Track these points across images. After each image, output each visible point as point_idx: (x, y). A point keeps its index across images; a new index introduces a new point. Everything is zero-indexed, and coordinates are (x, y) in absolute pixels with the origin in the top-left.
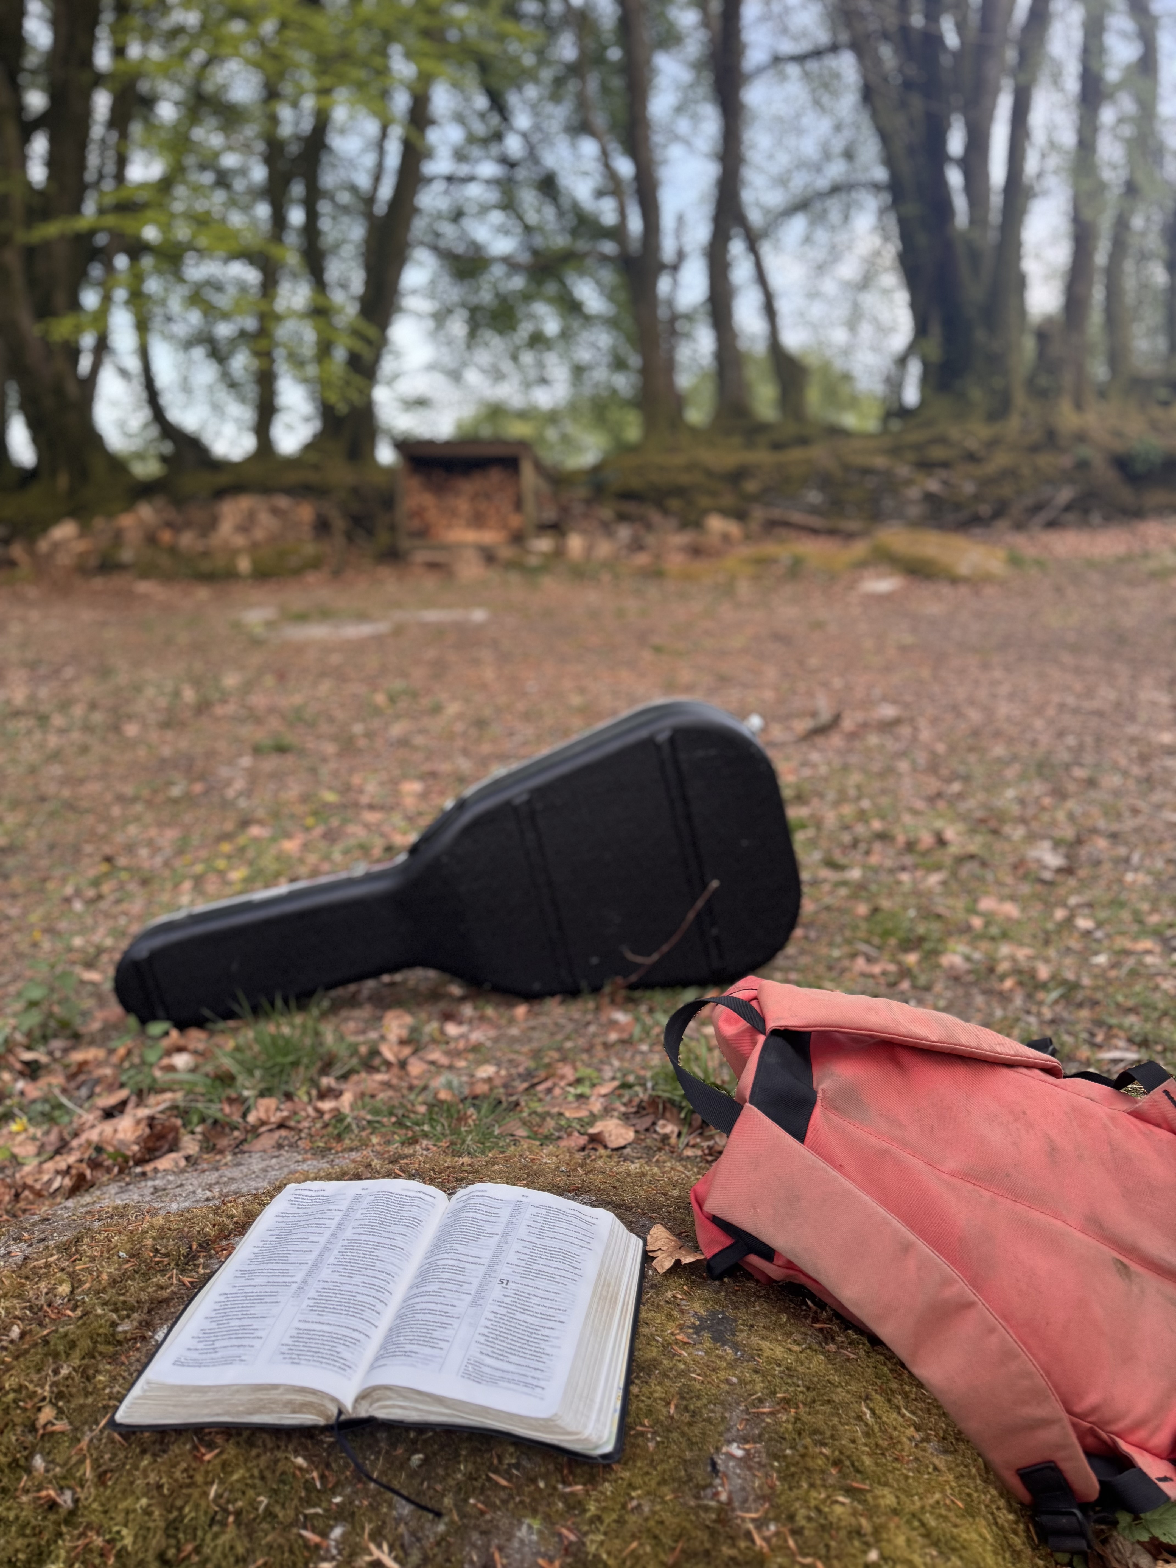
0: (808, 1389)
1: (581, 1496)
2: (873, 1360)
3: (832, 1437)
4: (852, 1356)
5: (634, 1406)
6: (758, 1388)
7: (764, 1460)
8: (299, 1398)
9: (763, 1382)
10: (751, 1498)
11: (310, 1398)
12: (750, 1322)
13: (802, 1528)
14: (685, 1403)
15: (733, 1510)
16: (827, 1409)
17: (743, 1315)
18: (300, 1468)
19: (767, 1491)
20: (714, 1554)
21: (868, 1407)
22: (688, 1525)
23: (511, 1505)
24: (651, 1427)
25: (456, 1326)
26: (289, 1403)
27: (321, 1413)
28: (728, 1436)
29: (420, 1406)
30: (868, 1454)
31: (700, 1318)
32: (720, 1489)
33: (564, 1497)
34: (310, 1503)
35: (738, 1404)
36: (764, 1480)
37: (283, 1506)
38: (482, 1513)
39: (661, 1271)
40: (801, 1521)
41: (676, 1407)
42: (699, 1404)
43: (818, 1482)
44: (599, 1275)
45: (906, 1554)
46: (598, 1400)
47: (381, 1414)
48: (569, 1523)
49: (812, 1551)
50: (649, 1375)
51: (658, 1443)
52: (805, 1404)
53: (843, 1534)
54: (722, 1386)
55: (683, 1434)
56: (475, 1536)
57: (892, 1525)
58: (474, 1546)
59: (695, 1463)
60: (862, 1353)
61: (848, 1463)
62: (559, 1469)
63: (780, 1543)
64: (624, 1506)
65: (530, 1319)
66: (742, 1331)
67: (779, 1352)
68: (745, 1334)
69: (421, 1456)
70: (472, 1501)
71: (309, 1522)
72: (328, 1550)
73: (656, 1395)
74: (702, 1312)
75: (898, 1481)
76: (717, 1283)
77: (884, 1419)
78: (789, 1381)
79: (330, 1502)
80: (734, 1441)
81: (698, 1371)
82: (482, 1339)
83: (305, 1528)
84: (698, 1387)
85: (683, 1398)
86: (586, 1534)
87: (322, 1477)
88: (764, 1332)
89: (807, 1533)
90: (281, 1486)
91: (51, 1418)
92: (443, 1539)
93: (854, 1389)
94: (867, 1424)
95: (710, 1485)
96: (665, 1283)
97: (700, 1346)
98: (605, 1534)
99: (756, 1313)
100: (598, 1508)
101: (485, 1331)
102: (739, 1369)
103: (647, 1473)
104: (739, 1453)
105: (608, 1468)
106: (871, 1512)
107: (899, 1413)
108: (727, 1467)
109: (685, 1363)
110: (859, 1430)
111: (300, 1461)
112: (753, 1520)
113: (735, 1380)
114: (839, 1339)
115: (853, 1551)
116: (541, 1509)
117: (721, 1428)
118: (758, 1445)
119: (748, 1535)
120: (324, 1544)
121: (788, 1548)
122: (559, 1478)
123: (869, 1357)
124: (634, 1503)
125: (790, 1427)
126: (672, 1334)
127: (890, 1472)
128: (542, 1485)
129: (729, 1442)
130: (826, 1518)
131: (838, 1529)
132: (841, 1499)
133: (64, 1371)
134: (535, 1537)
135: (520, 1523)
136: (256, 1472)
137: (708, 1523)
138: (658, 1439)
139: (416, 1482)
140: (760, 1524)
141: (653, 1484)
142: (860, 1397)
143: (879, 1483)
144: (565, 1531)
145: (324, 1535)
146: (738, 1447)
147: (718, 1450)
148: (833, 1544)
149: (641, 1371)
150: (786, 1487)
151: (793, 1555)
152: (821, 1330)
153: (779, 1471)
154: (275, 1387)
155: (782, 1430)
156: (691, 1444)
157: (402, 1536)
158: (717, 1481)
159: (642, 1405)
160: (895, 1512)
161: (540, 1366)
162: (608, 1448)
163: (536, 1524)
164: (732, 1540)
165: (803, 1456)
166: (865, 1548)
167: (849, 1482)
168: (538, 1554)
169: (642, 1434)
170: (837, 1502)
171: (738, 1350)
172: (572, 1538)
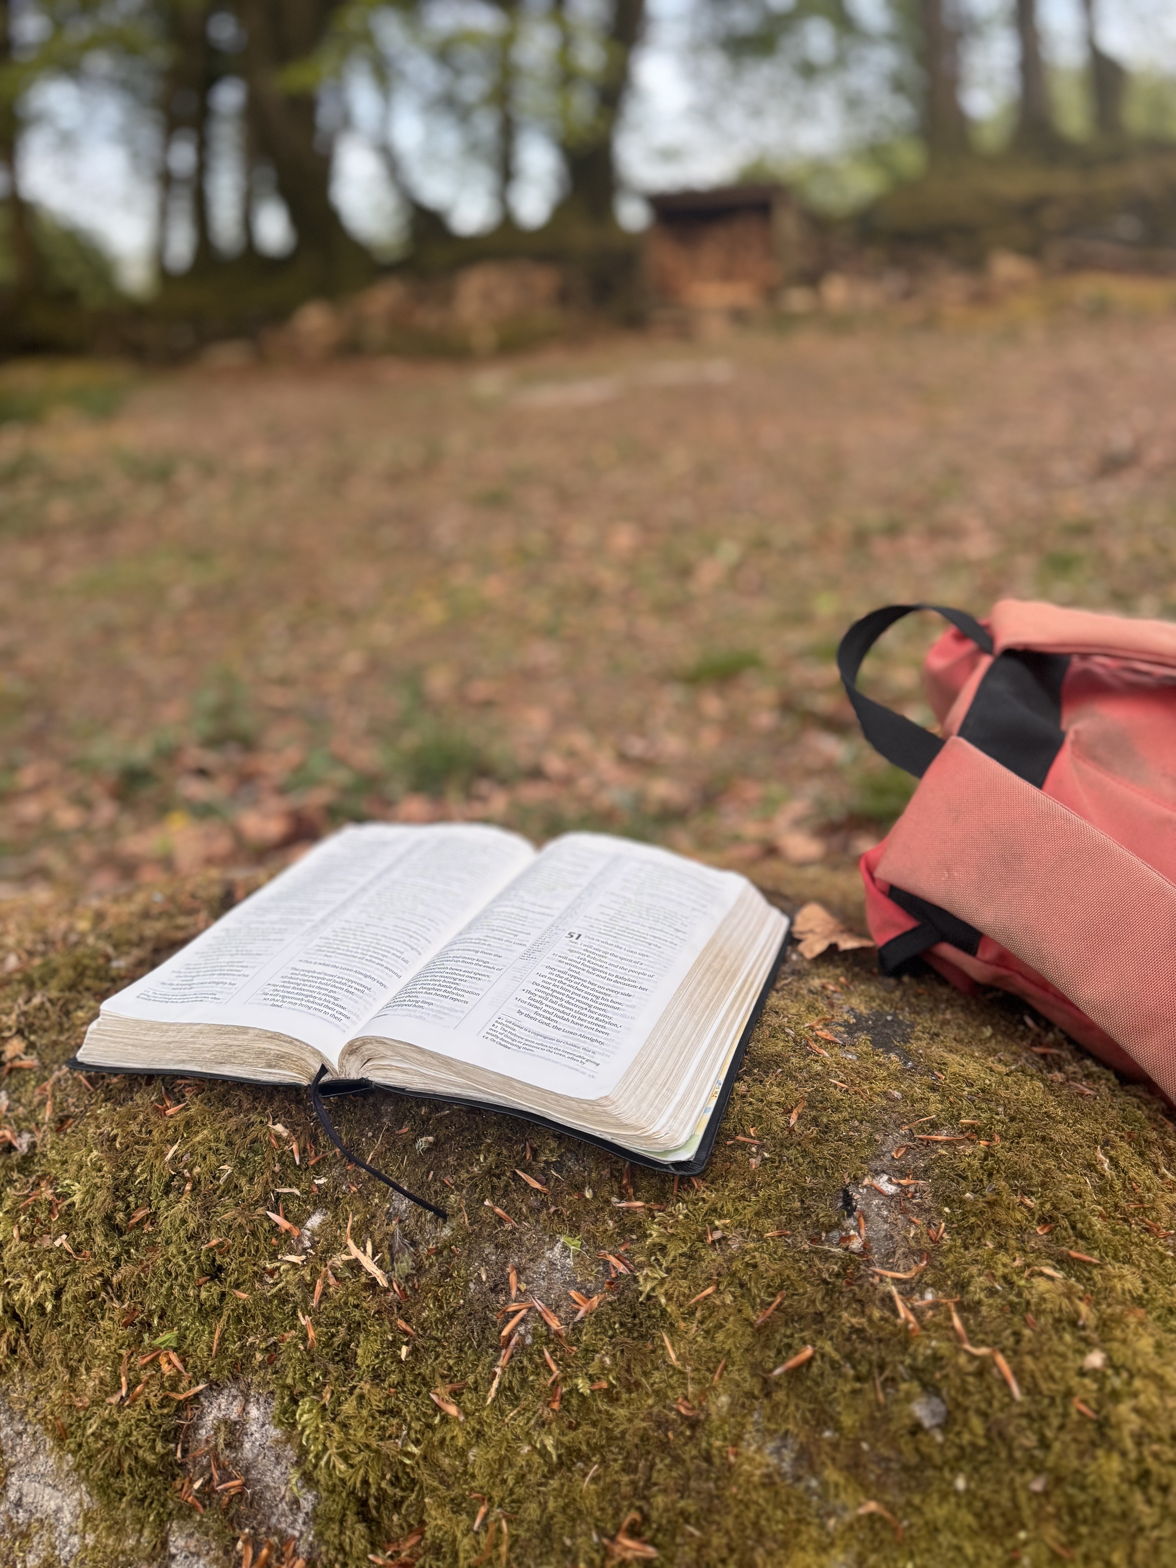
0: (1012, 1119)
1: (641, 1214)
2: (1120, 1100)
3: (1043, 1184)
4: (1088, 1092)
5: (737, 1108)
6: (932, 1108)
7: (928, 1202)
8: (274, 1047)
9: (941, 1102)
10: (900, 1251)
11: (286, 1048)
12: (934, 1030)
13: (979, 1303)
14: (814, 1113)
15: (869, 1263)
16: (1040, 1148)
17: (925, 1021)
18: (278, 1137)
19: (928, 1245)
20: (829, 1319)
21: (1106, 1154)
22: (794, 1275)
23: (543, 1215)
24: (759, 1138)
25: (493, 978)
26: (261, 1053)
27: (302, 1070)
28: (876, 1164)
29: (424, 1070)
30: (1101, 1215)
31: (859, 1017)
32: (852, 1232)
33: (615, 1213)
34: (282, 1179)
35: (898, 1126)
36: (924, 1229)
37: (251, 1180)
38: (501, 1221)
39: (809, 955)
40: (976, 1291)
41: (800, 1117)
42: (835, 1117)
43: (1013, 1243)
44: (712, 942)
45: (1154, 1365)
46: (681, 1090)
47: (377, 1077)
48: (622, 1250)
49: (990, 1339)
50: (766, 1073)
51: (764, 1159)
52: (1004, 1138)
53: (1045, 1321)
54: (876, 1099)
55: (805, 1153)
56: (489, 1248)
57: (1132, 1320)
58: (485, 1261)
59: (817, 1193)
60: (1104, 1090)
61: (1065, 1223)
62: (615, 1176)
63: (939, 1319)
64: (701, 1238)
65: (598, 981)
66: (919, 1039)
67: (972, 1069)
68: (924, 1043)
69: (431, 1139)
70: (487, 1203)
71: (278, 1203)
72: (300, 1241)
73: (770, 1098)
74: (863, 1009)
75: (1148, 1259)
76: (892, 981)
77: (1131, 1174)
78: (984, 1106)
79: (312, 1183)
80: (884, 1172)
81: (842, 1076)
82: (525, 997)
83: (276, 1211)
84: (839, 1096)
85: (812, 1107)
86: (641, 1266)
87: (303, 1151)
88: (954, 1044)
89: (984, 1310)
90: (250, 1155)
91: (18, 1052)
92: (447, 1246)
93: (1087, 1129)
94: (1102, 1176)
95: (838, 1226)
96: (814, 971)
97: (852, 1049)
98: (668, 1271)
99: (945, 1023)
100: (661, 1235)
101: (532, 988)
102: (907, 1083)
103: (743, 1197)
104: (891, 1189)
105: (685, 1182)
106: (1096, 1297)
107: (1157, 1172)
108: (868, 1205)
109: (824, 1065)
110: (1088, 1184)
111: (279, 1128)
112: (897, 1281)
113: (897, 1094)
114: (1070, 1069)
115: (1061, 1348)
116: (586, 1225)
117: (866, 1152)
118: (921, 1182)
119: (888, 1301)
120: (296, 1232)
121: (953, 1328)
122: (616, 1189)
123: (1115, 1096)
124: (718, 1235)
125: (976, 1163)
126: (812, 1028)
127: (1137, 1245)
128: (588, 1194)
129: (877, 1173)
130: (1019, 1295)
131: (1039, 1313)
132: (1048, 1271)
133: (36, 1000)
134: (570, 1262)
135: (553, 1240)
136: (222, 1136)
137: (825, 1275)
138: (766, 1155)
139: (420, 1171)
140: (909, 1289)
141: (749, 1213)
142: (1096, 1142)
143: (1115, 1258)
144: (613, 1260)
145: (299, 1222)
146: (890, 1181)
147: (856, 1180)
148: (1027, 1332)
149: (755, 1067)
150: (959, 1242)
151: (959, 1339)
152: (1043, 1056)
153: (949, 1221)
154: (244, 1030)
155: (963, 1165)
156: (816, 1168)
157: (393, 1235)
158: (851, 1222)
159: (748, 1109)
160: (1139, 1301)
161: (601, 1037)
162: (686, 1155)
163: (574, 1245)
164: (861, 1304)
165: (991, 1204)
166: (1082, 1346)
167: (1064, 1248)
168: (572, 1283)
169: (743, 1146)
170: (1041, 1274)
171: (909, 1060)
172: (622, 1268)
